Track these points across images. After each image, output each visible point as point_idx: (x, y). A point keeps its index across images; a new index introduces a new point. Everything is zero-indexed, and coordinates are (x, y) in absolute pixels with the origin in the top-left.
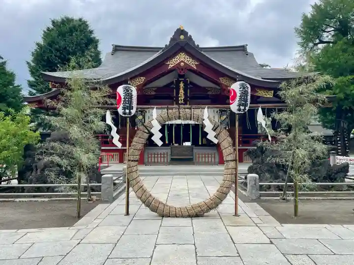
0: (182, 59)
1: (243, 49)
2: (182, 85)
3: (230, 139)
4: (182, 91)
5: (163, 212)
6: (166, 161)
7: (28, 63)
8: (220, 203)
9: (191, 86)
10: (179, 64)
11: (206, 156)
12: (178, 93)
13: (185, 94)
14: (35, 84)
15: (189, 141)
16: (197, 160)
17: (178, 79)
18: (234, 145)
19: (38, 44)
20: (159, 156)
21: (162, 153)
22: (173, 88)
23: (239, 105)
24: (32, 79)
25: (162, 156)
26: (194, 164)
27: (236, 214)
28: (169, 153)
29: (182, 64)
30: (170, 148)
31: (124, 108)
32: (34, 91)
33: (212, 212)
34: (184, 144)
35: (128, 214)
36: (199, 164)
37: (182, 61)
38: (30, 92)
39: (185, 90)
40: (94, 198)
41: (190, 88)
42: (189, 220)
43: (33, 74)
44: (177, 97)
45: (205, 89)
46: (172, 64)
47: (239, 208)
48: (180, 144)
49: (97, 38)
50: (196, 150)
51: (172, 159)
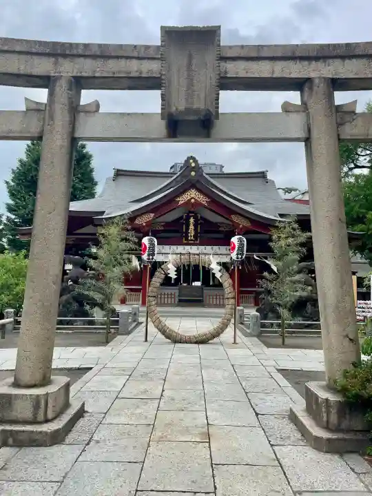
0: (192, 195)
1: (262, 175)
2: (192, 220)
3: (230, 281)
4: (192, 227)
5: (175, 339)
6: (173, 302)
7: (7, 183)
8: (222, 333)
9: (201, 221)
10: (189, 200)
11: (218, 297)
12: (187, 228)
13: (196, 229)
14: (16, 208)
15: (199, 281)
16: (208, 302)
17: (188, 214)
18: (234, 286)
19: (20, 161)
20: (166, 296)
21: (170, 293)
22: (183, 224)
23: (237, 254)
24: (11, 202)
25: (169, 296)
26: (203, 306)
27: (235, 343)
28: (177, 294)
29: (193, 200)
30: (178, 288)
31: (149, 255)
32: (13, 217)
33: (215, 340)
34: (193, 284)
35: (146, 340)
36: (210, 306)
37: (192, 198)
38: (8, 217)
39: (196, 226)
40: (112, 331)
41: (200, 224)
42: (197, 345)
43: (12, 195)
44: (187, 232)
45: (216, 225)
46: (182, 200)
47: (237, 338)
48: (189, 284)
49: (90, 153)
50: (207, 291)
51: (180, 301)
